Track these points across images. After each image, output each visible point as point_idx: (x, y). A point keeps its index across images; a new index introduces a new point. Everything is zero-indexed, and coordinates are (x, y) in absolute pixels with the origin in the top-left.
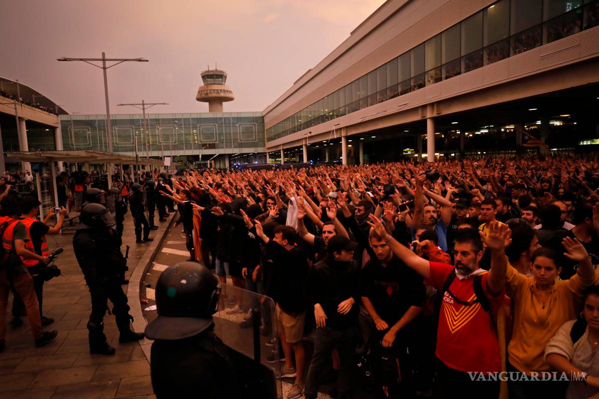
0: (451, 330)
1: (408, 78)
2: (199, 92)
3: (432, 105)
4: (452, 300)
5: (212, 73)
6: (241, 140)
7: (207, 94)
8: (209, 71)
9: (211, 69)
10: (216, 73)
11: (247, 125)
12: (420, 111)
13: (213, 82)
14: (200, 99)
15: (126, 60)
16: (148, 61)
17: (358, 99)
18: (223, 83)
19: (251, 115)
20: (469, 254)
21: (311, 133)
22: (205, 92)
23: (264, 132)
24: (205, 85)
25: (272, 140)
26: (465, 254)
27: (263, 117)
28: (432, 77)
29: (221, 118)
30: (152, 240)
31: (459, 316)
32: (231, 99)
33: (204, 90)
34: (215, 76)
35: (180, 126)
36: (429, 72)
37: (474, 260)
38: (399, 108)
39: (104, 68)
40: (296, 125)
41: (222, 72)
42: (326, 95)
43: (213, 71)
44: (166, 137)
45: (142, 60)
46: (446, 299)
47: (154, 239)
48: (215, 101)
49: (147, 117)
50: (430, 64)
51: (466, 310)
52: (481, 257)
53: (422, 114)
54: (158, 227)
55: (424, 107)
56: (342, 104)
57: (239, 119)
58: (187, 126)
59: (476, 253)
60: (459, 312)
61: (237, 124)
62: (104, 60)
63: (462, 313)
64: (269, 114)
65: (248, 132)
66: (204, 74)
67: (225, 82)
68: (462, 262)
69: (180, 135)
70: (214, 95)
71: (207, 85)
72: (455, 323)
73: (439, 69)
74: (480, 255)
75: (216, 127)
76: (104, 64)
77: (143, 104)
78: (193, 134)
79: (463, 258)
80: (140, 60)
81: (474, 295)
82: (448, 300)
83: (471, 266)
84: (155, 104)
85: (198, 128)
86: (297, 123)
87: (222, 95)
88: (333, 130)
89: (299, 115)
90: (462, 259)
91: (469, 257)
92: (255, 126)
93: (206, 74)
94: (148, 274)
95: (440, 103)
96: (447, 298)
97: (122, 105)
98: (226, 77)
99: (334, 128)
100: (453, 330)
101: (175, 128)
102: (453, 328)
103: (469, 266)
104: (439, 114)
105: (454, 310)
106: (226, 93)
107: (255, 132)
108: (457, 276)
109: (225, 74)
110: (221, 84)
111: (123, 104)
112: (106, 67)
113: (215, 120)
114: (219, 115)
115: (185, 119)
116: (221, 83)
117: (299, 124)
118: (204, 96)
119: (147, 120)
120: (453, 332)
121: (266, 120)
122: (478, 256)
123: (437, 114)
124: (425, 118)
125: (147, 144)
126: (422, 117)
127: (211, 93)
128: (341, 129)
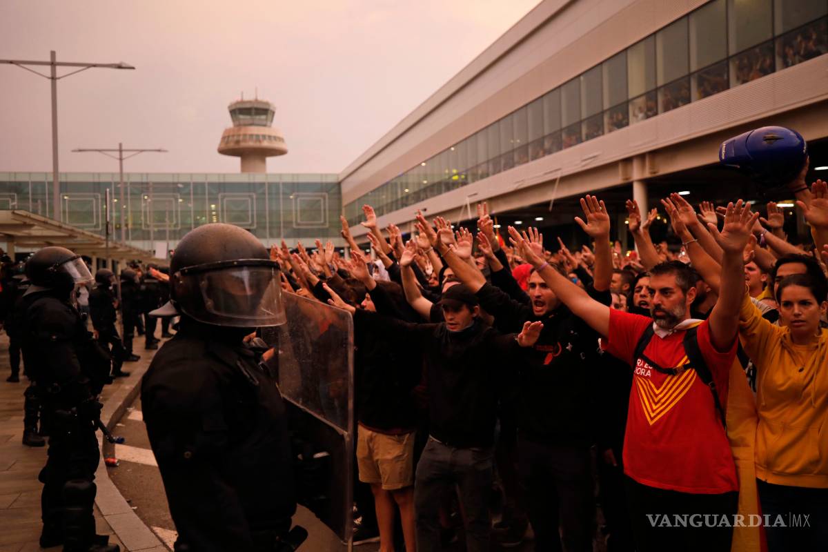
0: (649, 419)
1: (598, 110)
2: (224, 138)
3: (642, 157)
4: (649, 371)
5: (248, 106)
6: (298, 224)
7: (238, 142)
8: (242, 102)
9: (246, 98)
10: (256, 106)
11: (308, 196)
12: (620, 168)
13: (251, 122)
14: (224, 151)
15: (95, 66)
16: (133, 68)
17: (510, 149)
18: (269, 123)
19: (318, 180)
20: (673, 293)
21: (425, 210)
22: (236, 138)
23: (340, 210)
24: (235, 126)
25: (355, 224)
26: (667, 293)
27: (339, 184)
28: (641, 110)
29: (262, 185)
30: (127, 375)
31: (661, 396)
32: (281, 152)
33: (233, 136)
34: (253, 111)
35: (186, 196)
36: (635, 101)
37: (682, 303)
38: (584, 163)
39: (54, 78)
40: (399, 196)
41: (267, 103)
42: (454, 143)
43: (250, 102)
44: (160, 217)
45: (124, 66)
46: (639, 371)
47: (131, 375)
48: (252, 154)
49: (125, 180)
50: (637, 86)
51: (674, 385)
52: (693, 297)
53: (625, 173)
54: (138, 358)
55: (628, 161)
56: (482, 158)
57: (295, 187)
58: (200, 197)
59: (685, 290)
60: (661, 390)
61: (291, 194)
62: (53, 64)
63: (666, 391)
64: (350, 179)
65: (312, 210)
66: (233, 108)
67: (272, 121)
68: (663, 306)
69: (186, 213)
70: (251, 144)
71: (239, 125)
72: (655, 407)
73: (651, 95)
74: (691, 294)
75: (252, 199)
76: (54, 71)
77: (121, 151)
78: (211, 211)
79: (664, 299)
80: (120, 67)
81: (686, 357)
82: (642, 372)
83: (677, 312)
84: (142, 151)
85: (220, 201)
86: (402, 194)
87: (266, 144)
88: (466, 206)
89: (404, 180)
90: (662, 302)
91: (674, 297)
92: (324, 199)
93: (239, 106)
94: (119, 425)
95: (655, 153)
96: (642, 369)
97: (80, 151)
98: (274, 113)
99: (468, 201)
100: (652, 419)
101: (177, 199)
102: (652, 415)
103: (675, 313)
104: (655, 173)
105: (653, 386)
106: (274, 141)
107: (325, 210)
108: (656, 332)
109: (271, 108)
110: (265, 125)
111: (82, 148)
112: (58, 76)
113: (251, 187)
114: (258, 178)
115: (196, 185)
116: (264, 123)
117: (404, 195)
118: (232, 145)
119: (126, 183)
120: (651, 423)
121: (345, 188)
122: (688, 297)
123: (651, 173)
124: (631, 180)
125: (124, 228)
126: (624, 179)
127: (245, 140)
128: (480, 202)
